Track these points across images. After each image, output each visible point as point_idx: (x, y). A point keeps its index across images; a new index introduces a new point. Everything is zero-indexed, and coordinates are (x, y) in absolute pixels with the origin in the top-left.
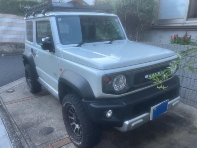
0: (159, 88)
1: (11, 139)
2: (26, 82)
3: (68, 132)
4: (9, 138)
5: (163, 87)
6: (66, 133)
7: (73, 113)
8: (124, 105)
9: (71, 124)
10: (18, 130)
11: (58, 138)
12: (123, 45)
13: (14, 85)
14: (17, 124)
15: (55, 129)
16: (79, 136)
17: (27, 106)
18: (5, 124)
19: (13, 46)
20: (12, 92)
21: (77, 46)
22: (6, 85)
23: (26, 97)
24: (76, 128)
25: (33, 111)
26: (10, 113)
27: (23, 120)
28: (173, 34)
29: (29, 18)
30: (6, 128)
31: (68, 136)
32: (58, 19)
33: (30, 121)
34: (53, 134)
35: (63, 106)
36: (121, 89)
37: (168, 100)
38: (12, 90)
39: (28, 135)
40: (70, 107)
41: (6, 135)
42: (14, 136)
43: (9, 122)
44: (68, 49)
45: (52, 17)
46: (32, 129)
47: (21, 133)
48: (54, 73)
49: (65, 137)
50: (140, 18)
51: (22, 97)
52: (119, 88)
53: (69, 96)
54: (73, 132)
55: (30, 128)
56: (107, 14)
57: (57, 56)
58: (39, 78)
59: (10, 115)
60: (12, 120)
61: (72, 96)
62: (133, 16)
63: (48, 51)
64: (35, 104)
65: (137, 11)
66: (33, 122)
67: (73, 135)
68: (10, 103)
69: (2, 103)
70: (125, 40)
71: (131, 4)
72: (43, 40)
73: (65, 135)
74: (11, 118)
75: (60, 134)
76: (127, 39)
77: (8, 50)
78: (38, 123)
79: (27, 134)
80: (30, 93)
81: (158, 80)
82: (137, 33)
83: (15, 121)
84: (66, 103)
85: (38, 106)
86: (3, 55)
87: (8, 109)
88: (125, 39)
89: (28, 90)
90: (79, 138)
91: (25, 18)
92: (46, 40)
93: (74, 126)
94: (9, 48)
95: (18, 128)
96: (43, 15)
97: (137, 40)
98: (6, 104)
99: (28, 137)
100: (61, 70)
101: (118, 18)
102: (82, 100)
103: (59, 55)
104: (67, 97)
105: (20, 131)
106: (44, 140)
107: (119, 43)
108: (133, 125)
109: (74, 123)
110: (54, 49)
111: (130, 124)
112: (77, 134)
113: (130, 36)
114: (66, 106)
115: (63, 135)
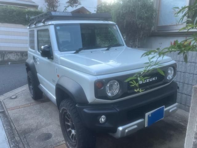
0: (137, 91)
1: (10, 144)
2: (28, 89)
3: (65, 139)
4: (8, 144)
5: (140, 90)
6: (63, 139)
7: (69, 119)
8: (117, 110)
9: (68, 130)
10: (17, 135)
11: (55, 144)
12: (122, 52)
13: (17, 92)
14: (17, 130)
15: (53, 135)
16: (74, 142)
17: (28, 112)
18: (6, 129)
19: (19, 54)
20: (15, 98)
21: (75, 53)
22: (10, 92)
23: (28, 103)
24: (72, 134)
25: (33, 117)
26: (12, 118)
27: (23, 125)
28: (173, 40)
29: (32, 27)
30: (6, 134)
31: (64, 142)
32: (57, 27)
33: (30, 127)
34: (51, 140)
35: (60, 112)
36: (115, 95)
37: (164, 106)
38: (15, 97)
39: (27, 141)
40: (66, 113)
41: (6, 140)
42: (13, 141)
43: (10, 127)
44: (65, 56)
45: (51, 26)
46: (31, 134)
47: (20, 139)
48: (53, 80)
49: (62, 143)
50: (139, 25)
51: (24, 104)
52: (112, 93)
53: (65, 102)
54: (69, 138)
55: (29, 134)
56: (106, 22)
57: (55, 63)
58: (40, 84)
59: (11, 120)
60: (13, 126)
61: (68, 102)
62: (132, 23)
63: (47, 58)
64: (35, 110)
65: (136, 18)
66: (32, 127)
67: (69, 141)
68: (13, 109)
69: (5, 109)
70: (123, 47)
71: (130, 11)
72: (42, 47)
73: (62, 141)
74: (12, 124)
75: (57, 140)
76: (125, 45)
77: (14, 58)
78: (37, 129)
79: (26, 139)
80: (32, 99)
81: (135, 83)
82: (137, 40)
83: (15, 126)
84: (62, 109)
85: (38, 112)
86: (9, 63)
87: (10, 115)
88: (124, 45)
89: (30, 96)
90: (74, 144)
91: (28, 27)
92: (44, 48)
93: (70, 132)
94: (15, 56)
95: (18, 133)
96: (43, 24)
97: (137, 47)
98: (8, 110)
99: (26, 143)
100: (58, 76)
101: (117, 25)
102: (76, 105)
103: (57, 61)
104: (63, 103)
105: (19, 137)
106: (41, 145)
107: (116, 49)
108: (127, 131)
109: (70, 129)
110: (53, 56)
111: (124, 130)
112: (73, 140)
113: (130, 43)
114: (62, 112)
115: (60, 141)
